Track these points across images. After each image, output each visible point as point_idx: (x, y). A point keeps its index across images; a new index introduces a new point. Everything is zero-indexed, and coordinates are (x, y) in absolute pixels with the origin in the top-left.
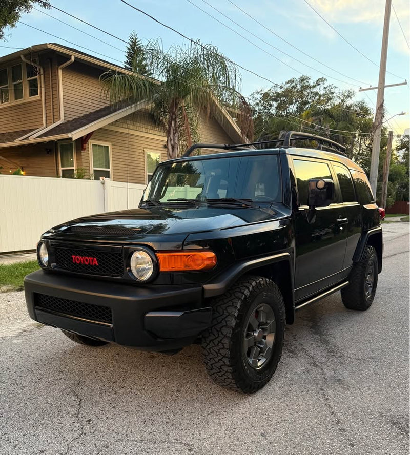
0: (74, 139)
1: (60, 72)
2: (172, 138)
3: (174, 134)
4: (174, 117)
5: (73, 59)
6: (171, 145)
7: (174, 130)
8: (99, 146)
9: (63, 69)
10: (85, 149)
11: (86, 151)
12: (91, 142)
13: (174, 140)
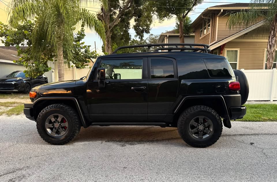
0: (211, 50)
1: (218, 18)
2: (270, 41)
3: (272, 38)
4: (273, 28)
5: (222, 11)
6: (270, 45)
7: (272, 36)
8: (231, 51)
9: (219, 17)
10: (222, 53)
11: (222, 54)
12: (226, 50)
13: (271, 42)
